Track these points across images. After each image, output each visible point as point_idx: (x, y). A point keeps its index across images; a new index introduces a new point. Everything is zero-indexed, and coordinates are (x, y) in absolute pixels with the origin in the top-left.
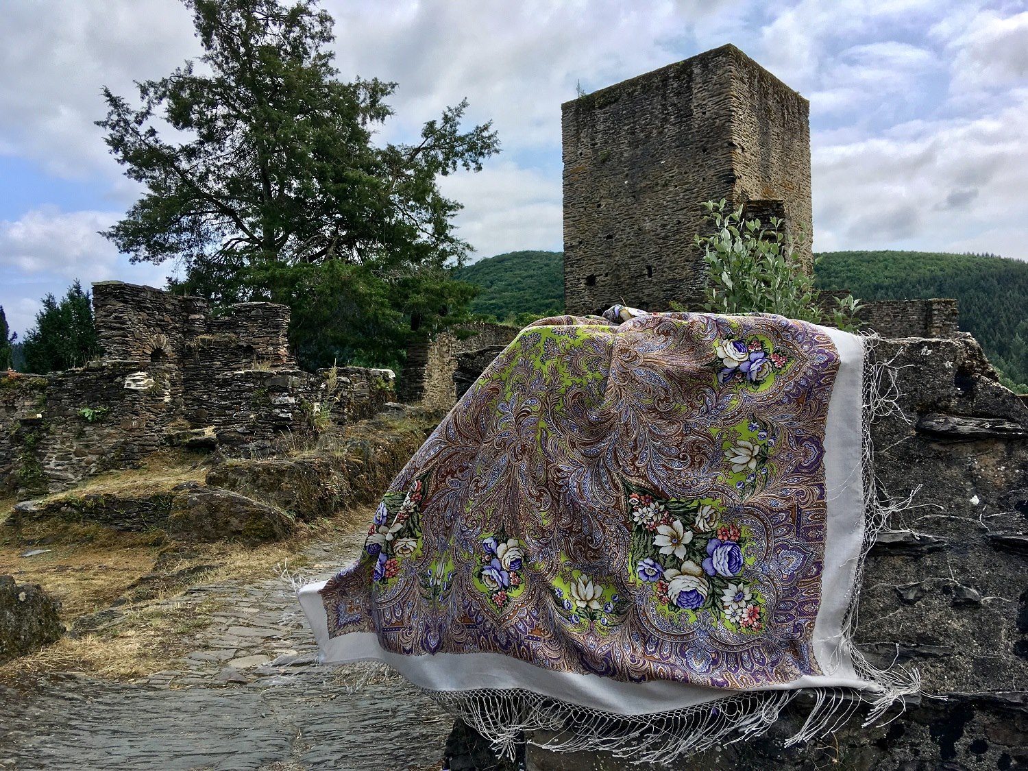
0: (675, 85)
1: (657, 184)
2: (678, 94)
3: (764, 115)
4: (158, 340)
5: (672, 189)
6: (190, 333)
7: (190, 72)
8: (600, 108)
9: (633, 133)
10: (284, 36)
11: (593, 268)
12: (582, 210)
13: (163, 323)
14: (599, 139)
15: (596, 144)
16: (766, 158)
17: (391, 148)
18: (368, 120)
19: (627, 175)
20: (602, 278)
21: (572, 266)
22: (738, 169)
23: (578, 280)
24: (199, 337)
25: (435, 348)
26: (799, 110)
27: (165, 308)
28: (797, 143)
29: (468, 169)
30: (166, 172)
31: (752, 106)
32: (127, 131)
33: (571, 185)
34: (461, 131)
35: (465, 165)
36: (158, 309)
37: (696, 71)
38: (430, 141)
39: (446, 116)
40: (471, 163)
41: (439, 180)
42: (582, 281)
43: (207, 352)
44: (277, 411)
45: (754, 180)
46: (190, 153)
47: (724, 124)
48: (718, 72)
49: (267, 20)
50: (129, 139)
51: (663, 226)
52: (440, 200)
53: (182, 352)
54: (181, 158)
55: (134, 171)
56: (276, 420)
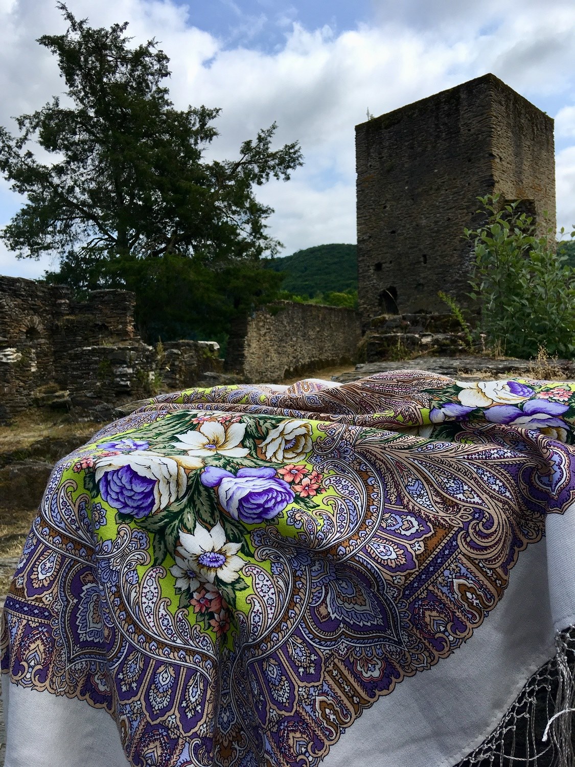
0: (446, 108)
1: (431, 189)
2: (448, 115)
3: (518, 131)
4: (32, 321)
5: (443, 192)
6: (57, 314)
7: (57, 106)
8: (386, 128)
9: (412, 148)
10: (130, 74)
11: (380, 257)
12: (371, 211)
13: (35, 307)
14: (385, 154)
15: (382, 157)
16: (519, 165)
17: (216, 164)
18: (199, 141)
19: (407, 182)
20: (387, 265)
21: (363, 256)
22: (497, 175)
23: (369, 266)
24: (65, 318)
25: (254, 324)
26: (546, 127)
27: (37, 295)
28: (544, 153)
29: (278, 179)
30: (42, 185)
31: (508, 124)
32: (10, 154)
33: (363, 191)
34: (272, 149)
35: (276, 175)
36: (31, 296)
37: (463, 96)
38: (247, 157)
39: (260, 136)
40: (280, 174)
41: (255, 189)
42: (371, 268)
43: (71, 329)
44: (118, 379)
45: (509, 183)
46: (59, 170)
47: (485, 139)
48: (481, 97)
49: (117, 61)
50: (12, 161)
51: (436, 222)
52: (255, 205)
53: (52, 330)
54: (53, 174)
55: (18, 186)
56: (117, 387)
